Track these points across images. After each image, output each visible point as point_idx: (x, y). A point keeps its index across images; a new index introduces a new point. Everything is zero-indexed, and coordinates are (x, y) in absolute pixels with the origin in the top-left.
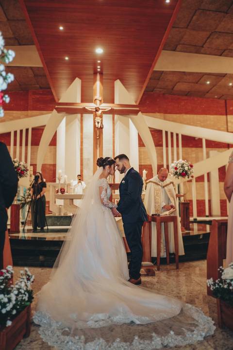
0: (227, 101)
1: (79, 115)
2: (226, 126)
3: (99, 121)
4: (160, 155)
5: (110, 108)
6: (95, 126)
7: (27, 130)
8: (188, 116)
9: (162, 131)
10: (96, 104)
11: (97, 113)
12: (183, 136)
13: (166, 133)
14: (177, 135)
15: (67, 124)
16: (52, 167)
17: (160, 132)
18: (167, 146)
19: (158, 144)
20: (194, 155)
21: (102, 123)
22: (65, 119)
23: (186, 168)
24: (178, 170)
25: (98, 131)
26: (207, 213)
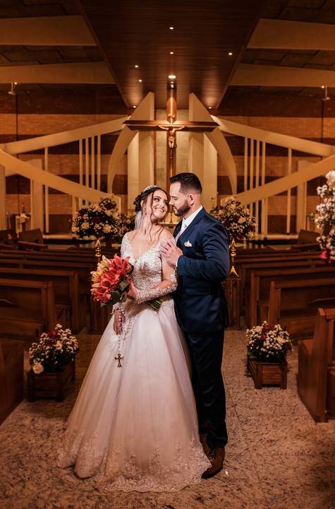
2: (320, 131)
4: (240, 166)
5: (184, 127)
7: (96, 138)
9: (244, 138)
10: (170, 122)
11: (171, 131)
12: (267, 144)
13: (249, 140)
14: (261, 143)
15: (141, 140)
16: (123, 179)
17: (242, 139)
18: (249, 155)
20: (280, 165)
21: (175, 142)
22: (138, 134)
25: (171, 151)
26: (288, 231)
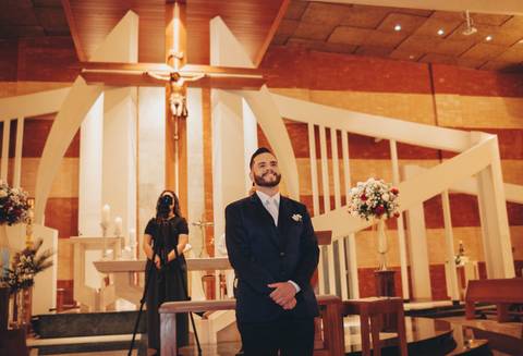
0: (434, 67)
1: (133, 89)
3: (180, 101)
5: (202, 75)
6: (169, 113)
7: (14, 123)
8: (358, 95)
9: (306, 125)
10: (172, 66)
11: (174, 84)
12: (351, 136)
13: (317, 128)
14: (339, 133)
15: (107, 109)
17: (304, 126)
18: (318, 156)
19: (301, 152)
21: (184, 106)
22: (102, 95)
23: (385, 197)
24: (368, 202)
25: (176, 124)
26: (406, 296)
